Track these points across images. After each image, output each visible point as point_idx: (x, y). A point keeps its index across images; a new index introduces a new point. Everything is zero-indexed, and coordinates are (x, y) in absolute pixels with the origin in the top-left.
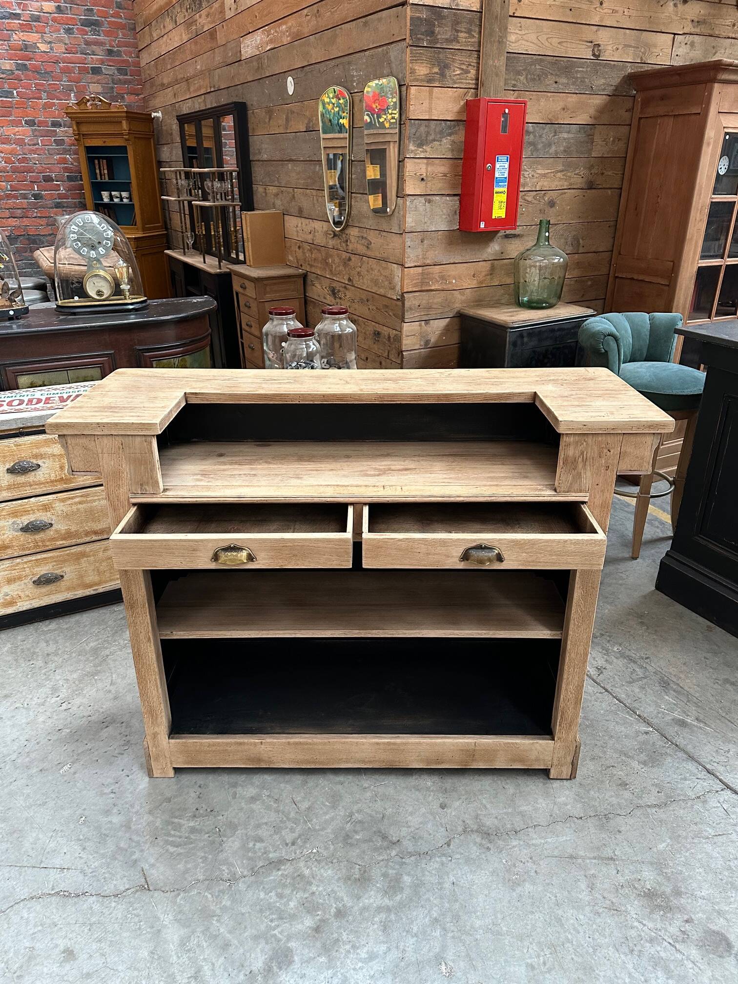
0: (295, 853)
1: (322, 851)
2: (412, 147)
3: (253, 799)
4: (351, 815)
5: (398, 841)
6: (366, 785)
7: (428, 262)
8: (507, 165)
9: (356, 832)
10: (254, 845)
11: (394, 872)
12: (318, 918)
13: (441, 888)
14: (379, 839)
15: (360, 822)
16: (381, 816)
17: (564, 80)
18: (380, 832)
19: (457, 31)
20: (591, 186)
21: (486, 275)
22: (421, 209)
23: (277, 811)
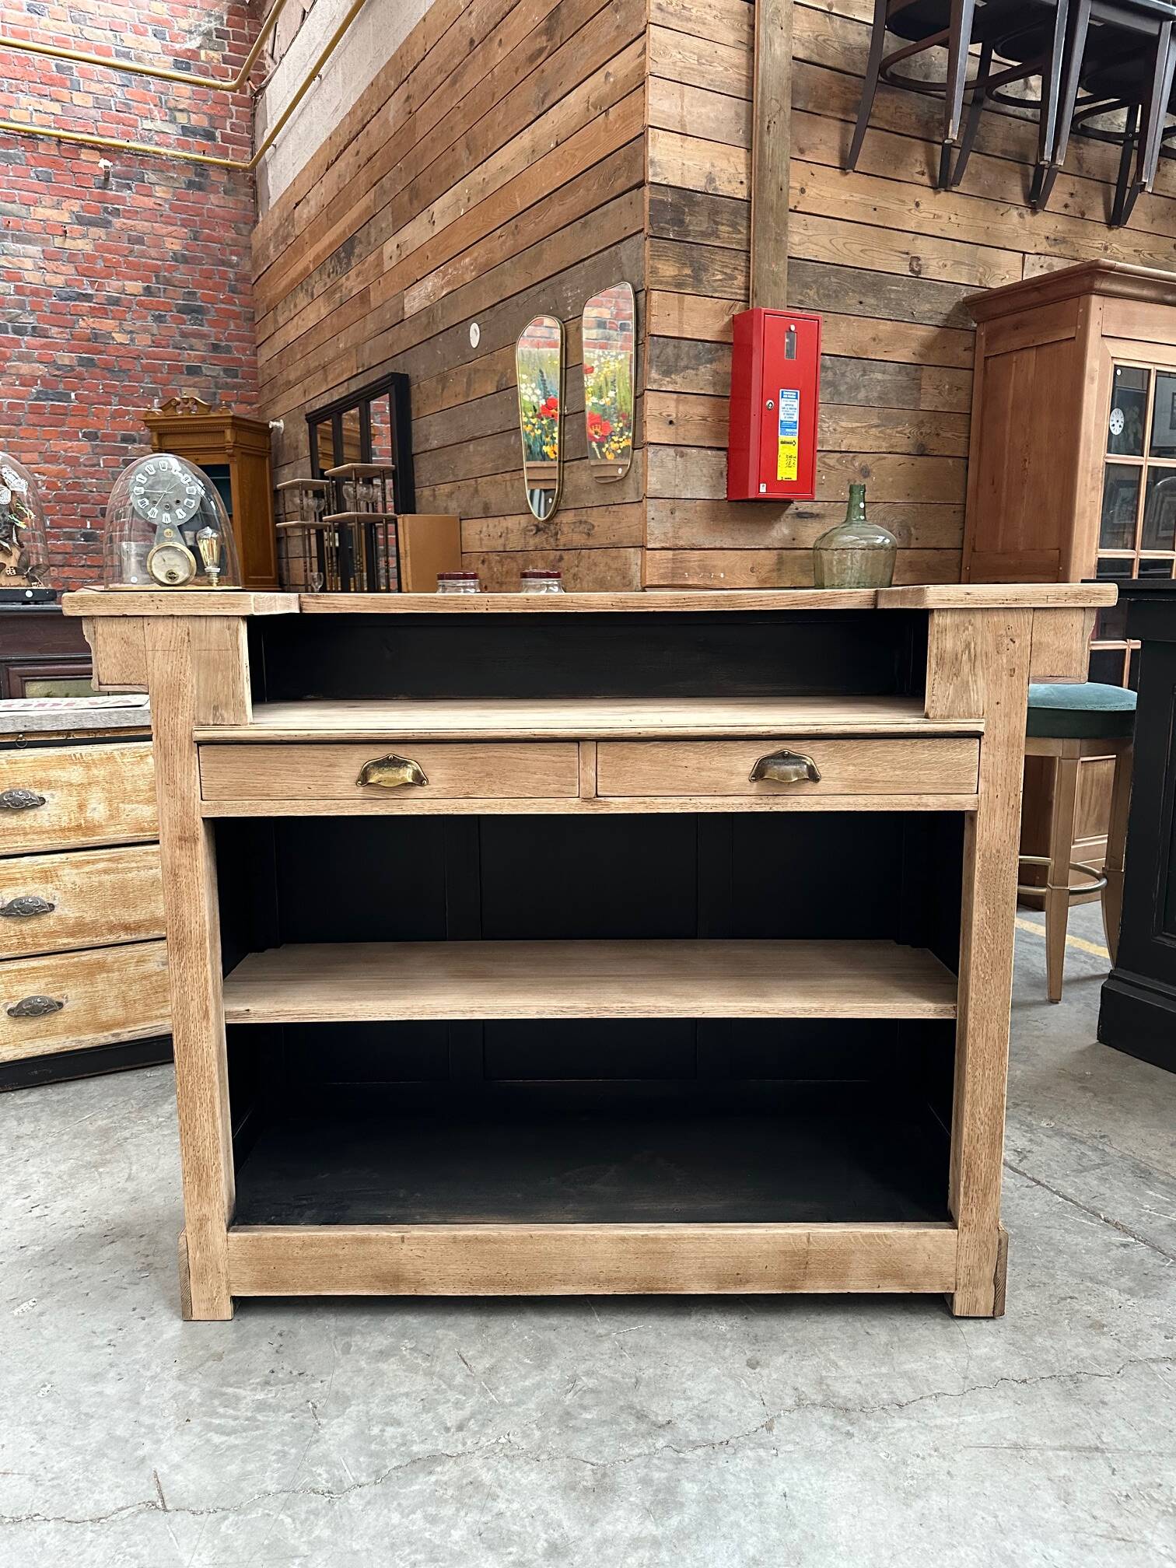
0: (464, 1444)
1: (518, 1440)
2: (654, 374)
3: (383, 1355)
4: (573, 1380)
5: (669, 1422)
6: (601, 1331)
7: (681, 543)
8: (796, 404)
9: (585, 1408)
10: (383, 1431)
11: (664, 1475)
12: (511, 1558)
13: (761, 1504)
14: (632, 1420)
15: (592, 1391)
16: (634, 1380)
17: (871, 300)
18: (631, 1407)
19: (717, 223)
20: (922, 452)
21: (770, 571)
22: (670, 465)
23: (429, 1374)
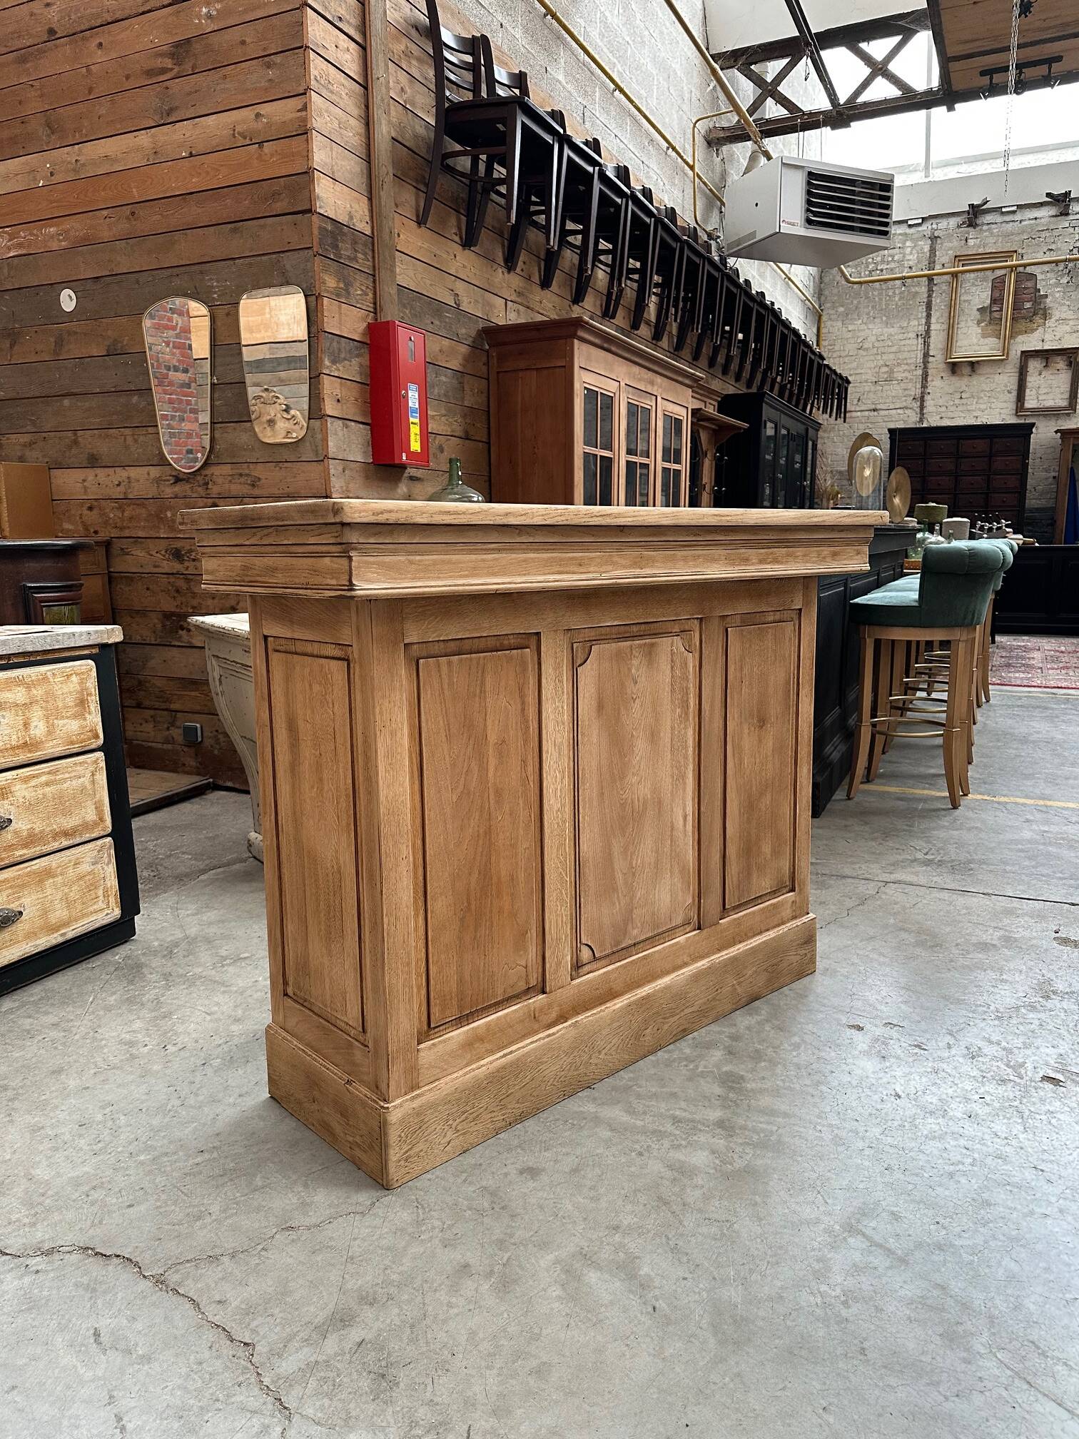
2: (327, 363)
8: (417, 395)
17: (437, 322)
19: (356, 251)
20: (467, 437)
22: (340, 434)
